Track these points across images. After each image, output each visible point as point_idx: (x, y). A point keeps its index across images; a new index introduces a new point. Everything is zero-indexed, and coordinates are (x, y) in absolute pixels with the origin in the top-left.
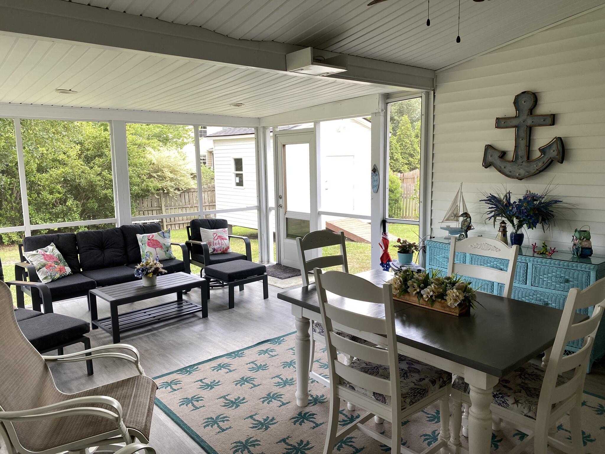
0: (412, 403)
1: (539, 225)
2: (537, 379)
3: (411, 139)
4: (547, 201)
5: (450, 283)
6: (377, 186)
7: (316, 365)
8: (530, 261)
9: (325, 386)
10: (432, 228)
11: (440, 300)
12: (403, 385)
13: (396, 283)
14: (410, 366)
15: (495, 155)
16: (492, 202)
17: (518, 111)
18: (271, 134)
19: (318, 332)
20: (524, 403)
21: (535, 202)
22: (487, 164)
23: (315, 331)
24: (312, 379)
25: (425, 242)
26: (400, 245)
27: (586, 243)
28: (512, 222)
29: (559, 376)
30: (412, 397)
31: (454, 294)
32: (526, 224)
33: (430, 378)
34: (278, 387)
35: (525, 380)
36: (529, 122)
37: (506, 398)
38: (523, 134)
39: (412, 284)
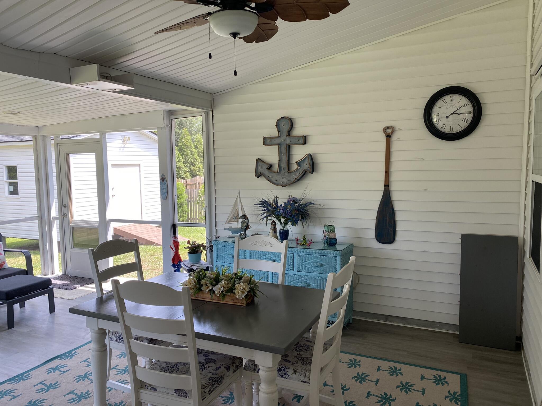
0: (211, 391)
1: (299, 223)
2: (308, 349)
3: (192, 150)
4: (304, 203)
5: (237, 278)
6: (166, 193)
7: (113, 372)
8: (295, 252)
9: (124, 392)
10: (216, 229)
11: (229, 294)
12: (202, 377)
13: (190, 283)
14: (207, 357)
15: (264, 167)
16: (264, 205)
17: (279, 132)
18: (53, 142)
19: (114, 340)
20: (300, 372)
21: (296, 204)
22: (259, 175)
23: (112, 340)
24: (109, 387)
25: (212, 242)
26: (190, 246)
27: (332, 235)
28: (280, 221)
29: (325, 344)
30: (211, 386)
31: (241, 287)
32: (291, 222)
33: (225, 365)
34: (73, 403)
35: (299, 352)
36: (288, 142)
37: (287, 370)
38: (284, 151)
39: (205, 283)
